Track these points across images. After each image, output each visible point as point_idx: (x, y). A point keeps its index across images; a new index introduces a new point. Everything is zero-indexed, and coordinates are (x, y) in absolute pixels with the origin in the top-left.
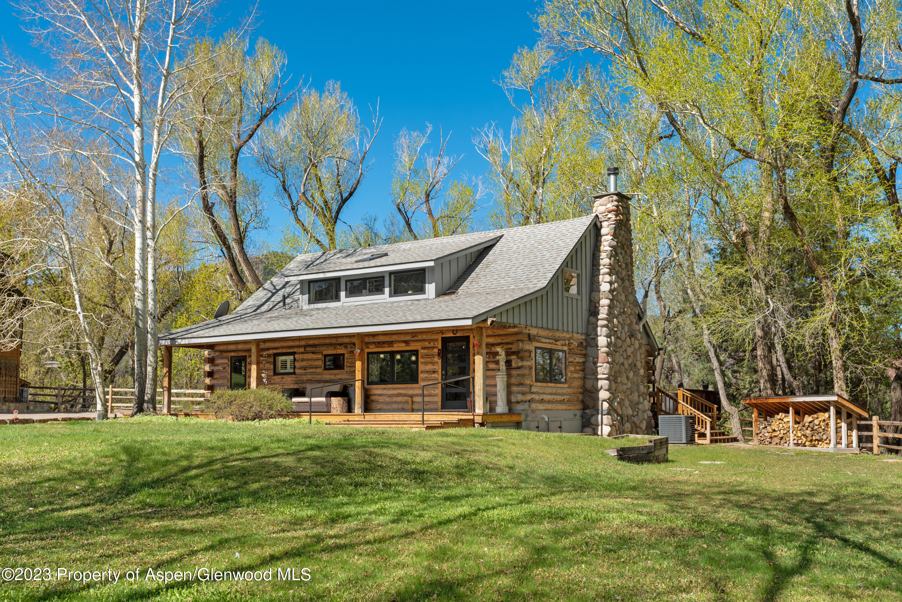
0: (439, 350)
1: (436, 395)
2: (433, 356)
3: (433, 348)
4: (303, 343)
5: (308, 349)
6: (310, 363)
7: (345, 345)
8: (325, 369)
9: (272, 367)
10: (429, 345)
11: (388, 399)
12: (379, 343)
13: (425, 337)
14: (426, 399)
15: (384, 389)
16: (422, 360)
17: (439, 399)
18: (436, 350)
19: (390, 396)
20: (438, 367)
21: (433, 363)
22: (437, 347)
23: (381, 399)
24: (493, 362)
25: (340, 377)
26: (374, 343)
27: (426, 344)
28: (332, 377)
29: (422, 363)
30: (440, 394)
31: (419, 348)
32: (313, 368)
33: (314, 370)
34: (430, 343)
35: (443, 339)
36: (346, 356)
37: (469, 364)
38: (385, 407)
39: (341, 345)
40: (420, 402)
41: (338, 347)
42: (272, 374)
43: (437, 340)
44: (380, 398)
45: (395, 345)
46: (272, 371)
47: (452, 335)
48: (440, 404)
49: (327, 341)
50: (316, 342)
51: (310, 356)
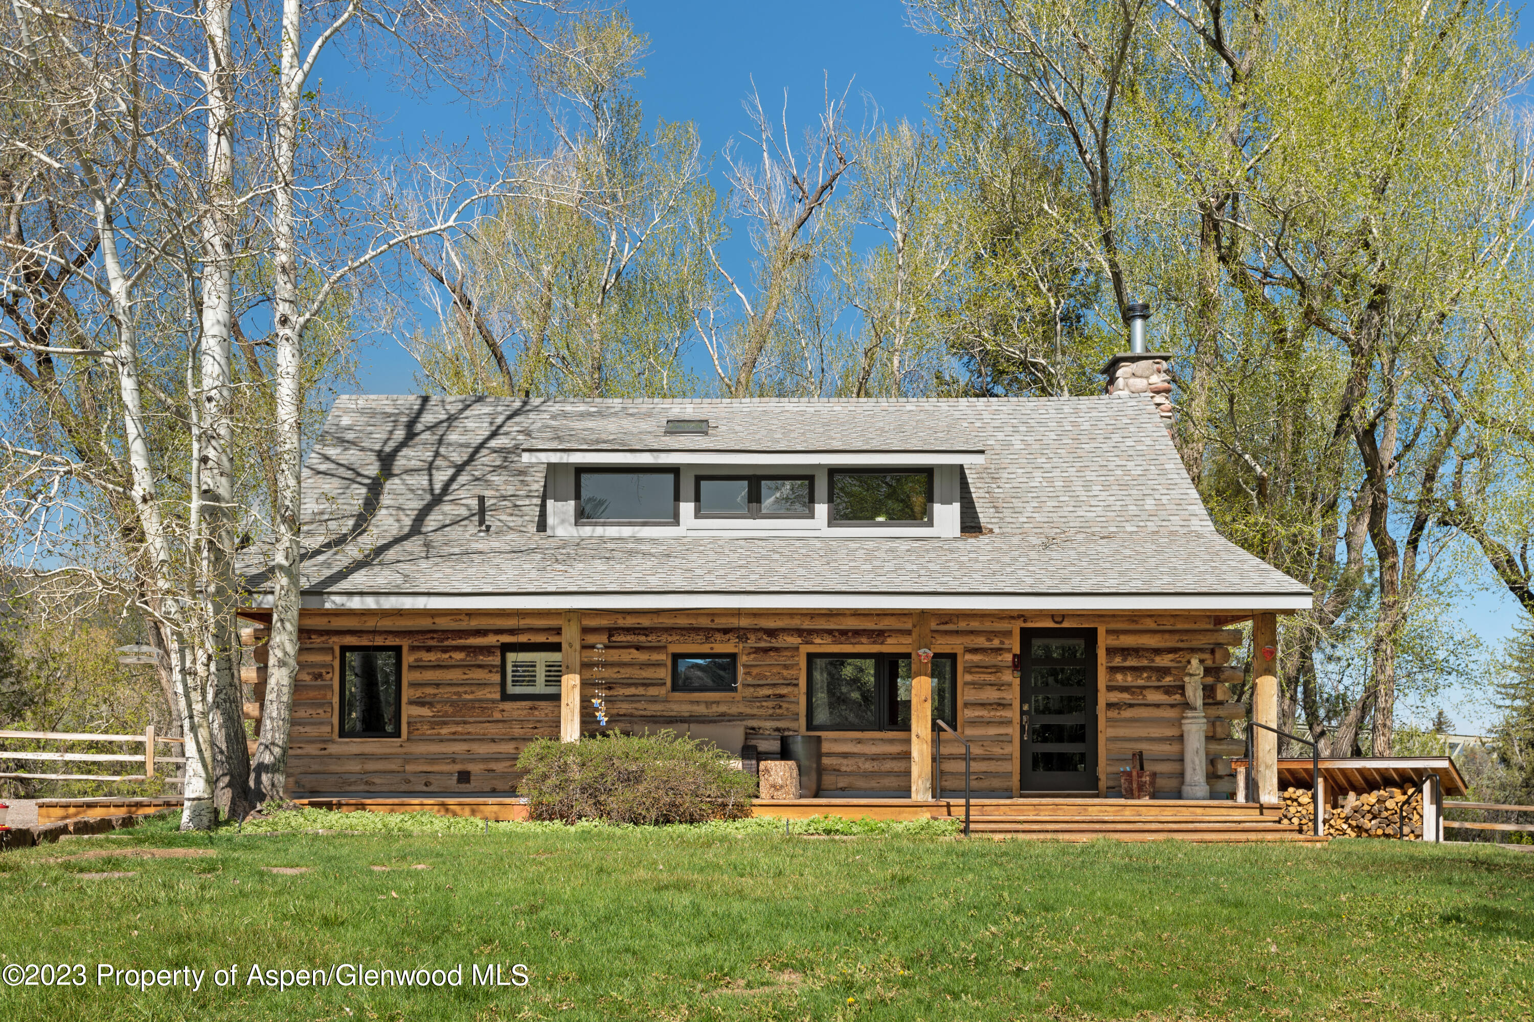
0: (1015, 656)
1: (1008, 758)
2: (997, 669)
3: (998, 651)
4: (604, 622)
5: (620, 638)
6: (626, 672)
7: (742, 634)
8: (675, 688)
9: (497, 678)
10: (987, 645)
11: (868, 766)
12: (843, 633)
13: (975, 625)
14: (975, 766)
15: (859, 741)
16: (969, 678)
17: (1014, 767)
18: (1008, 657)
19: (874, 758)
20: (1013, 695)
21: (999, 686)
22: (1009, 650)
23: (847, 765)
24: (1157, 688)
25: (723, 709)
26: (830, 632)
27: (981, 642)
28: (701, 709)
29: (966, 684)
30: (1017, 754)
31: (959, 650)
32: (636, 685)
33: (640, 691)
34: (989, 640)
35: (1023, 631)
36: (743, 659)
37: (1096, 691)
38: (861, 783)
39: (726, 631)
40: (960, 774)
41: (718, 636)
42: (497, 696)
43: (1008, 634)
44: (845, 762)
45: (889, 641)
46: (498, 689)
47: (1051, 625)
48: (1016, 778)
49: (683, 622)
50: (646, 622)
51: (627, 655)
